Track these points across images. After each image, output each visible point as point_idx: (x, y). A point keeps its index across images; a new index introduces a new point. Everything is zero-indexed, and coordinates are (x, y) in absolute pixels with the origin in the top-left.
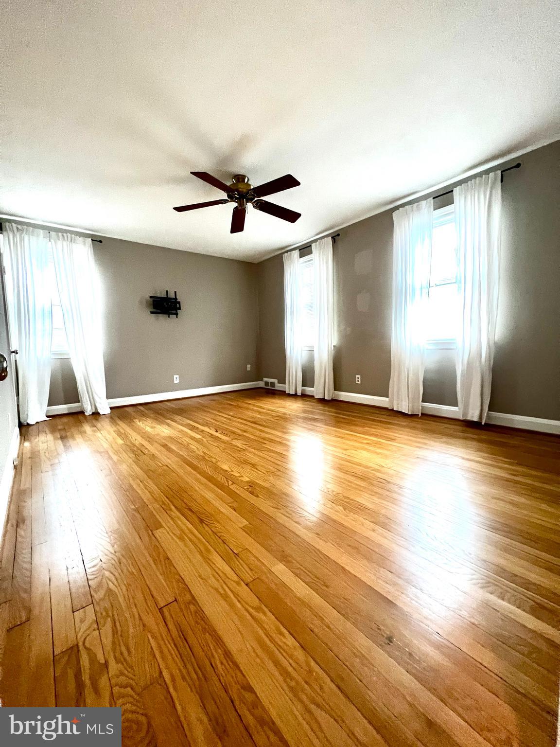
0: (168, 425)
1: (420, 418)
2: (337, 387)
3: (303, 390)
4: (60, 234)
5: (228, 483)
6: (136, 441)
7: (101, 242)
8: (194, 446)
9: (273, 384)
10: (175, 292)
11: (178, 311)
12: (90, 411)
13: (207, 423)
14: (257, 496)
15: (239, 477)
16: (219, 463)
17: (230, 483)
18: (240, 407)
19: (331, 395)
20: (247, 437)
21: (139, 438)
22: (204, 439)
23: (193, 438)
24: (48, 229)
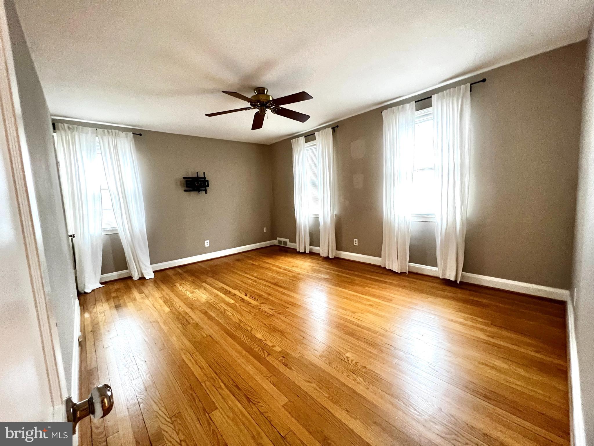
0: (205, 289)
1: (408, 276)
2: (339, 247)
3: (310, 249)
4: (106, 130)
5: (265, 355)
6: (181, 308)
7: (140, 135)
8: (230, 312)
9: (285, 243)
10: (204, 173)
11: (207, 188)
12: (137, 277)
13: (237, 286)
14: (290, 369)
15: (273, 346)
16: (253, 332)
17: (266, 354)
18: (262, 268)
19: (334, 254)
20: (272, 301)
21: (182, 305)
22: (236, 303)
23: (228, 304)
24: (96, 126)
